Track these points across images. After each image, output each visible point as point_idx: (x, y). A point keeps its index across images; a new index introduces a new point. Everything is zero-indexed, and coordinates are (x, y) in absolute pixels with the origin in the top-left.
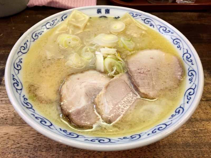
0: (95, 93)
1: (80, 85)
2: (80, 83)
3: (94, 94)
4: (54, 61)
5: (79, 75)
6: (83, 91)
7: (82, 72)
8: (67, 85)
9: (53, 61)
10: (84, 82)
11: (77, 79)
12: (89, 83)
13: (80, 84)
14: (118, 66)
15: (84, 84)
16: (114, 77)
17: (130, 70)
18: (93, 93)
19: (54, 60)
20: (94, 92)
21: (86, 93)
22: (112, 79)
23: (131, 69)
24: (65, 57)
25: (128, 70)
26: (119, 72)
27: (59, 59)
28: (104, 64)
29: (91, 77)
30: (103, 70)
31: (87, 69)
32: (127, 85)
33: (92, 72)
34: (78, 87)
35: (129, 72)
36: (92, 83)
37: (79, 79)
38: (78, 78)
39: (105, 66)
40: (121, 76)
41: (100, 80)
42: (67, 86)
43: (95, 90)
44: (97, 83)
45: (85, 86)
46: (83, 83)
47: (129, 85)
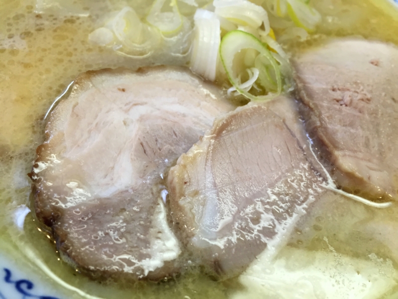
0: (172, 148)
1: (127, 111)
2: (127, 104)
3: (170, 150)
4: (54, 22)
5: (129, 79)
6: (133, 132)
7: (140, 71)
8: (77, 104)
9: (46, 23)
10: (142, 104)
11: (119, 89)
12: (159, 109)
13: (125, 108)
14: (268, 67)
15: (142, 110)
16: (250, 104)
17: (306, 88)
18: (166, 147)
19: (55, 19)
20: (170, 144)
21: (142, 144)
22: (240, 109)
23: (309, 83)
24: (94, 17)
25: (300, 85)
26: (267, 90)
27: (71, 21)
28: (220, 51)
29: (170, 90)
30: (212, 74)
31: (159, 64)
32: (293, 135)
33: (174, 76)
34: (116, 117)
35: (303, 92)
36: (167, 112)
37: (123, 90)
38: (121, 87)
39: (221, 61)
40: (273, 102)
41: (199, 105)
42: (75, 106)
43: (174, 137)
44: (184, 115)
45: (142, 119)
46: (135, 105)
47: (298, 136)
